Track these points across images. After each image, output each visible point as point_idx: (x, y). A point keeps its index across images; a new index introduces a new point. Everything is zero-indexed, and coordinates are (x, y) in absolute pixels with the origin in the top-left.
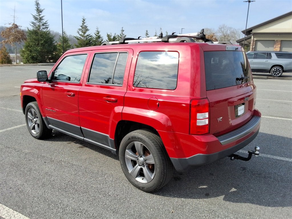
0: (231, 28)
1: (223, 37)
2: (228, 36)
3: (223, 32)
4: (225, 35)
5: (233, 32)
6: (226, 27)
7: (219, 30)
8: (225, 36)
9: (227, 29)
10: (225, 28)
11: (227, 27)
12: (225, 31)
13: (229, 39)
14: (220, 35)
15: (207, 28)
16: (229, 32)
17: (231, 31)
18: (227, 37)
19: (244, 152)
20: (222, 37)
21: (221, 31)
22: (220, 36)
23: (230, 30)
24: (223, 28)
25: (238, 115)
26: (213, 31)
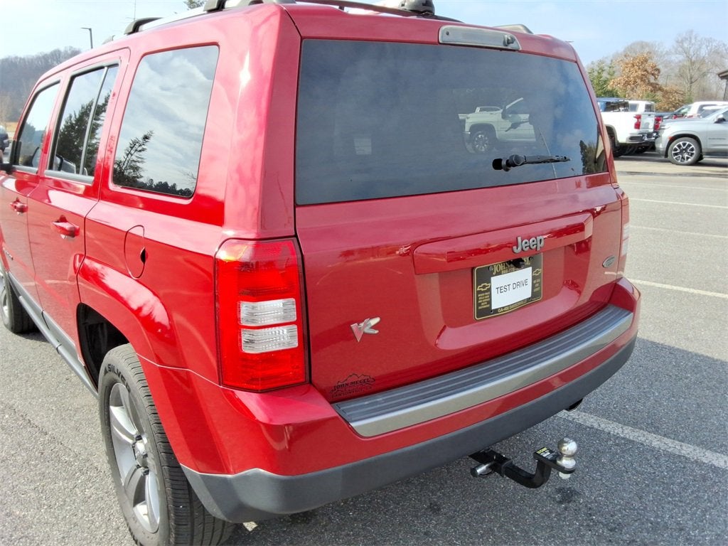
0: (709, 41)
1: (687, 63)
2: (703, 61)
3: (686, 52)
4: (693, 59)
5: (717, 52)
6: (696, 38)
7: (675, 46)
8: (693, 63)
9: (699, 43)
10: (693, 41)
11: (699, 38)
12: (692, 49)
13: (705, 70)
14: (677, 61)
15: (642, 42)
16: (704, 52)
17: (711, 49)
18: (697, 65)
19: (603, 426)
20: (684, 66)
21: (680, 49)
22: (680, 62)
23: (707, 47)
24: (688, 42)
25: (493, 308)
26: (659, 49)
